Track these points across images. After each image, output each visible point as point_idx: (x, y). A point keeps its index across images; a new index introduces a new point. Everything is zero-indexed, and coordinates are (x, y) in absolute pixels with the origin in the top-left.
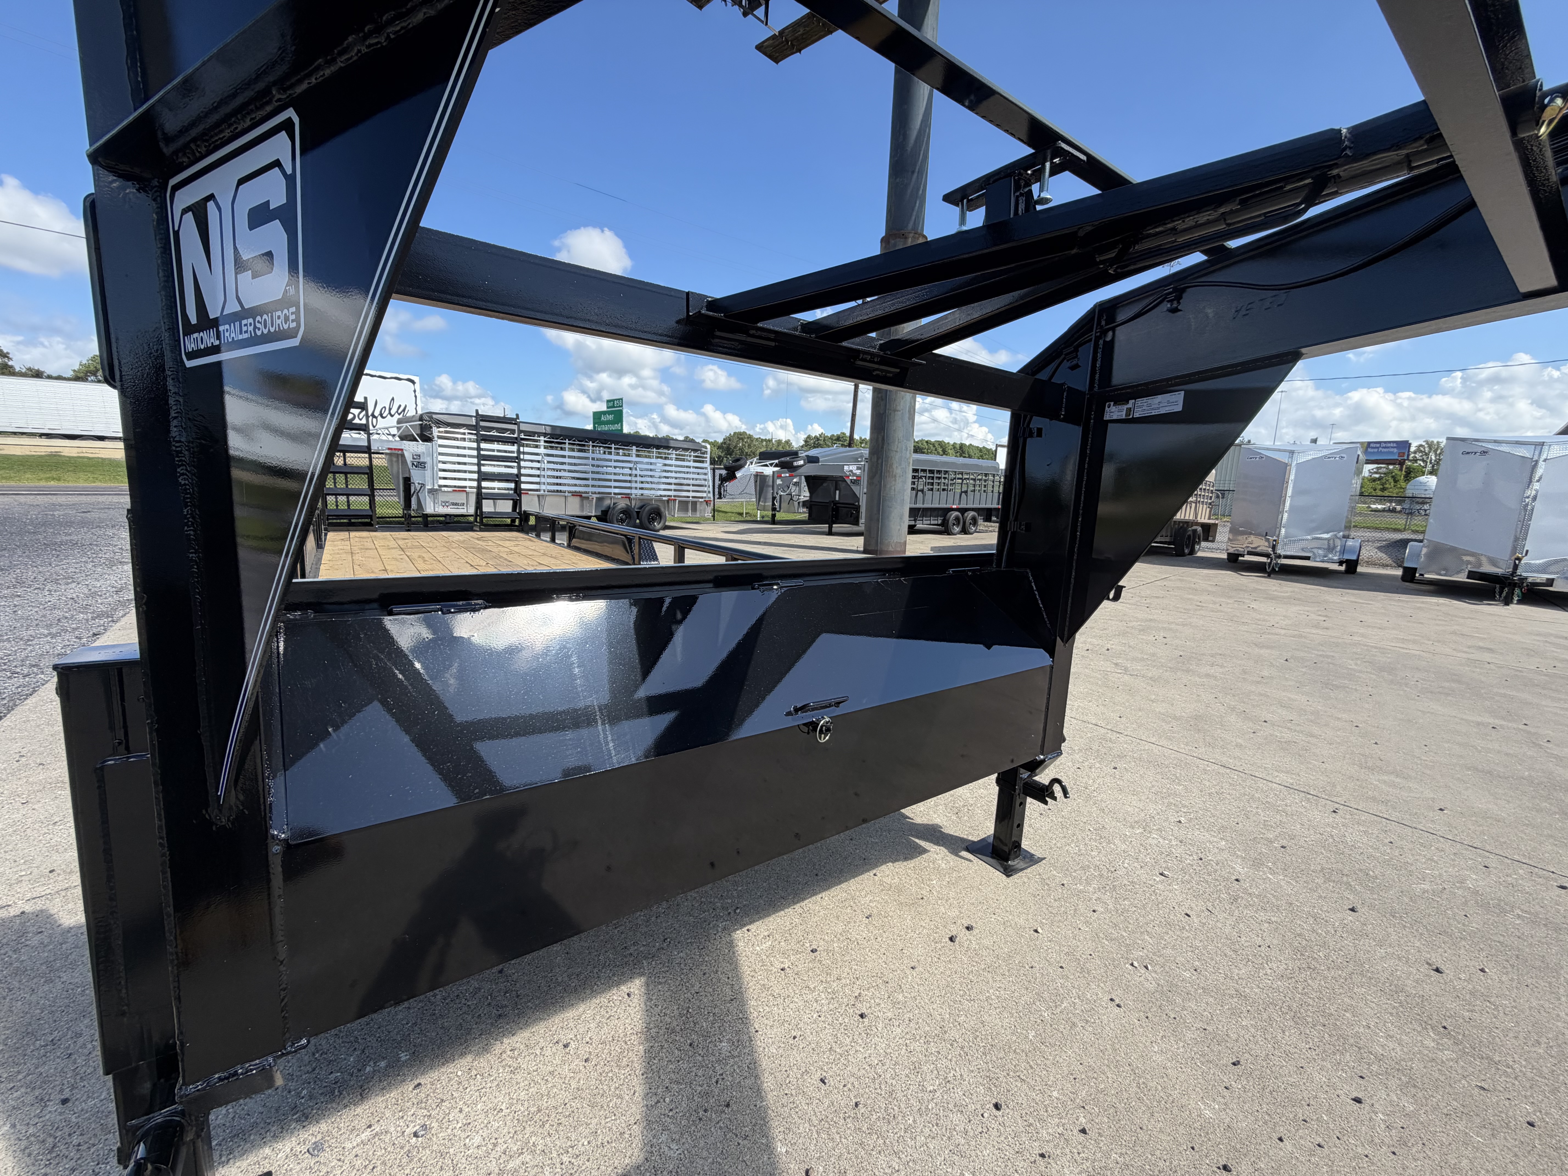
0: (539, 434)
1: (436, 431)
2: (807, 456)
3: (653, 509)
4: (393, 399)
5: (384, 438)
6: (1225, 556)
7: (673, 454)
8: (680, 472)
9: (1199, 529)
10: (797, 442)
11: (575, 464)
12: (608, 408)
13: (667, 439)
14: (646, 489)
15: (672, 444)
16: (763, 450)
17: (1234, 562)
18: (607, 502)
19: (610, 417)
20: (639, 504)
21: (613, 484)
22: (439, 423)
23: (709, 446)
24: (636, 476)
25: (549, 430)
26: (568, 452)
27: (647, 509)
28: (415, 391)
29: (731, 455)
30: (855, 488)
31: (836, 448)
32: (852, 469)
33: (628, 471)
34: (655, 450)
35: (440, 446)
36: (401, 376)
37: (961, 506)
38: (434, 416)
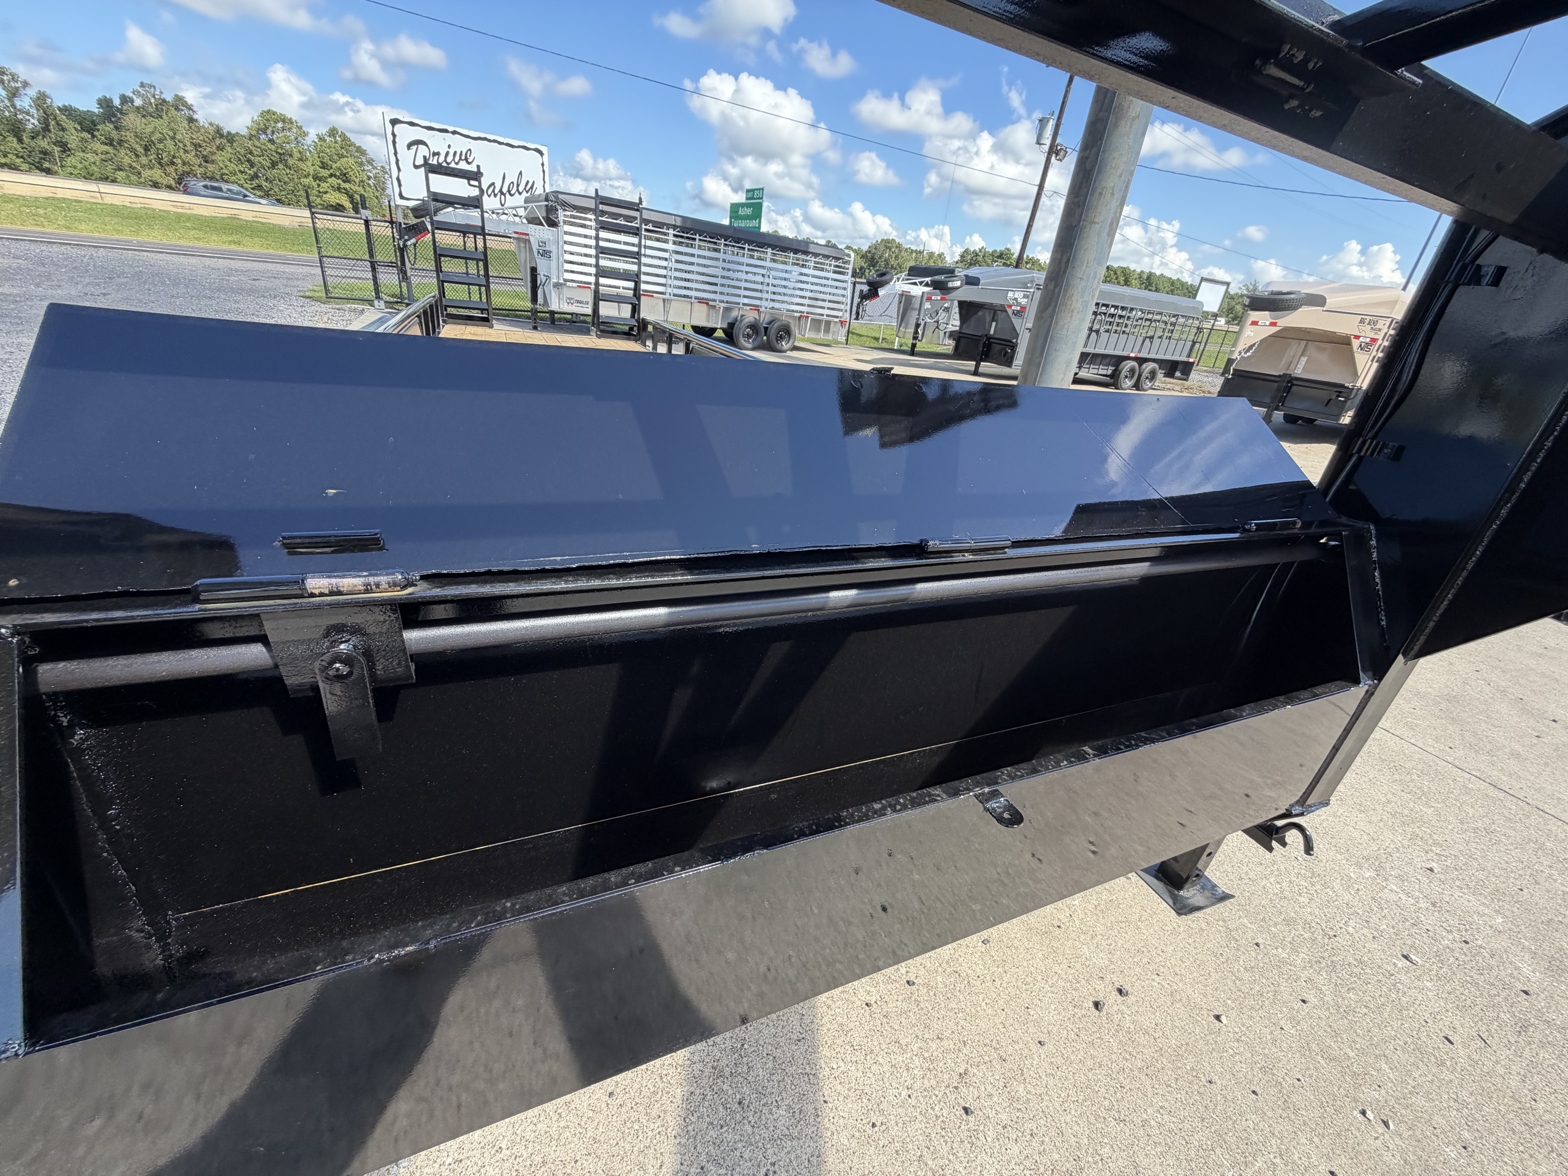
0: (669, 226)
1: (562, 215)
2: (966, 276)
3: (781, 325)
4: (521, 173)
5: (511, 219)
7: (812, 260)
8: (817, 284)
10: (951, 258)
11: (705, 266)
12: (747, 199)
13: (807, 242)
14: (778, 301)
15: (812, 249)
16: (912, 264)
18: (735, 314)
19: (749, 211)
20: (768, 318)
21: (743, 292)
22: (565, 205)
23: (853, 255)
24: (768, 284)
25: (679, 222)
26: (699, 250)
27: (776, 326)
28: (543, 165)
29: (874, 266)
30: (1016, 322)
31: (997, 268)
32: (1016, 297)
33: (759, 279)
34: (792, 255)
35: (566, 233)
36: (529, 145)
37: (1141, 355)
38: (560, 196)
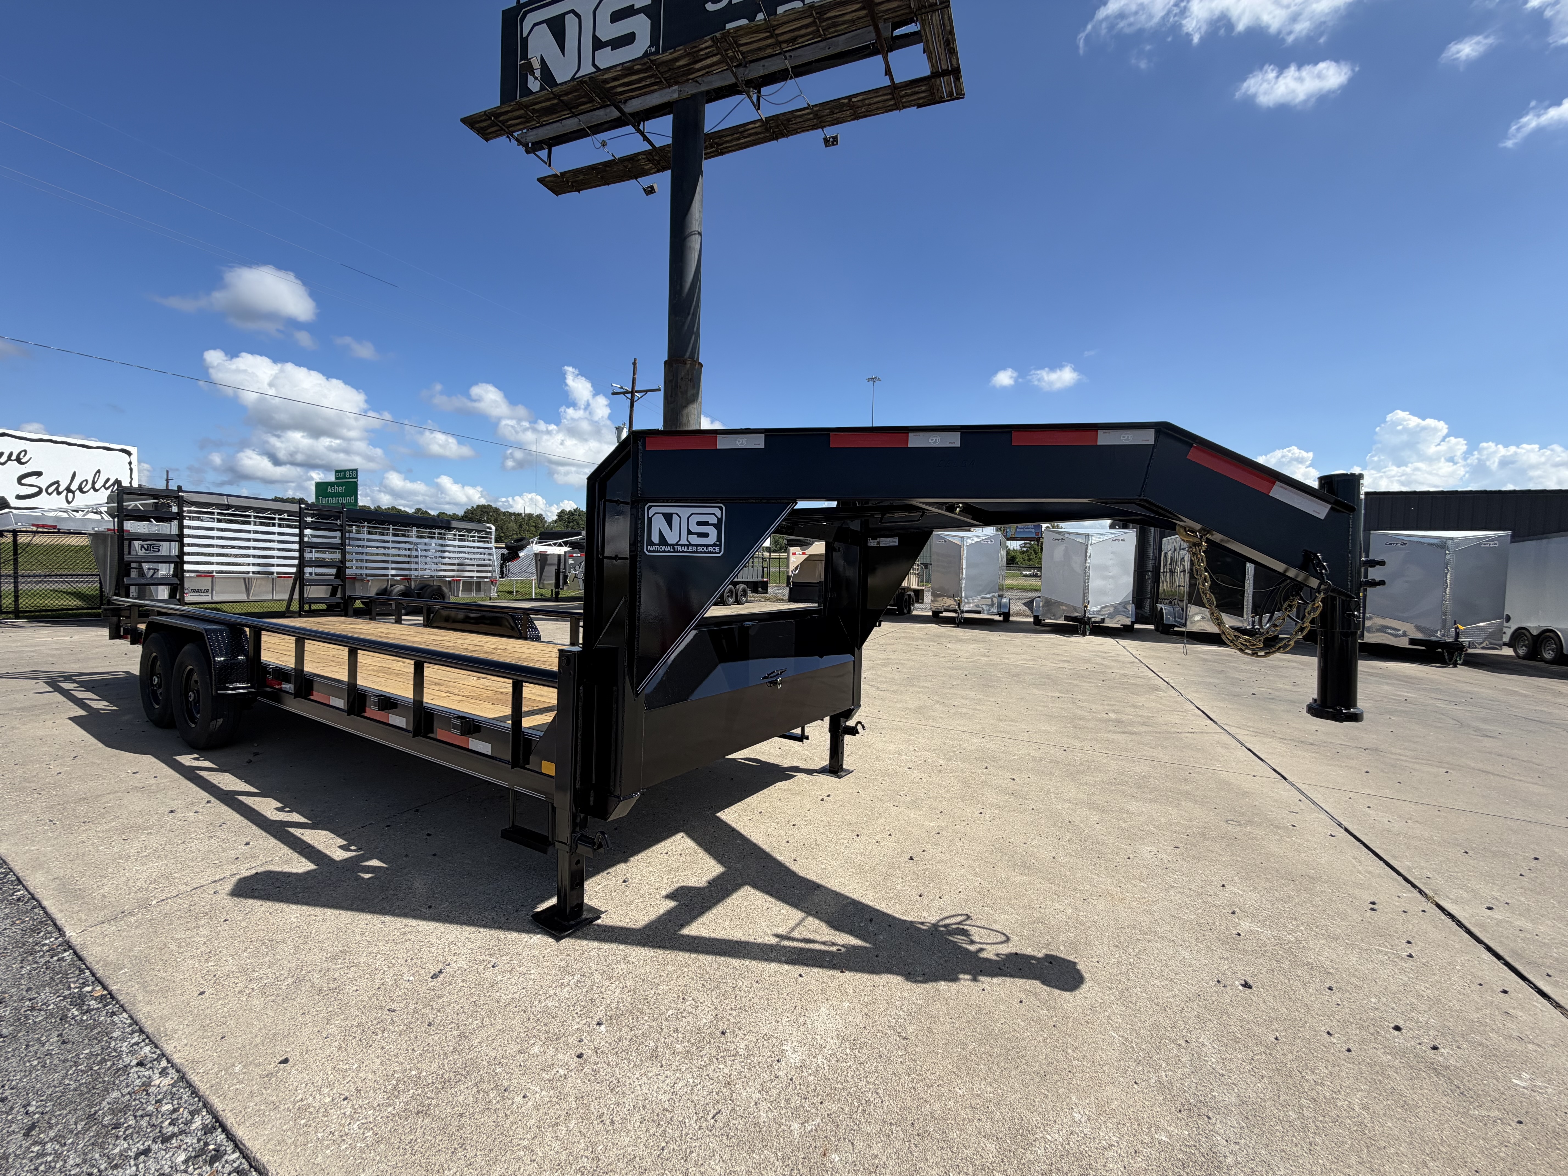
3: (434, 590)
4: (99, 471)
6: (930, 614)
7: (454, 534)
8: (461, 552)
9: (912, 593)
12: (336, 478)
14: (428, 570)
17: (936, 618)
19: (341, 489)
20: (419, 585)
21: (390, 565)
24: (416, 557)
27: (428, 591)
28: (130, 463)
33: (406, 552)
34: (436, 531)
36: (113, 446)
